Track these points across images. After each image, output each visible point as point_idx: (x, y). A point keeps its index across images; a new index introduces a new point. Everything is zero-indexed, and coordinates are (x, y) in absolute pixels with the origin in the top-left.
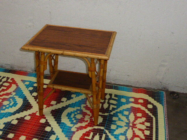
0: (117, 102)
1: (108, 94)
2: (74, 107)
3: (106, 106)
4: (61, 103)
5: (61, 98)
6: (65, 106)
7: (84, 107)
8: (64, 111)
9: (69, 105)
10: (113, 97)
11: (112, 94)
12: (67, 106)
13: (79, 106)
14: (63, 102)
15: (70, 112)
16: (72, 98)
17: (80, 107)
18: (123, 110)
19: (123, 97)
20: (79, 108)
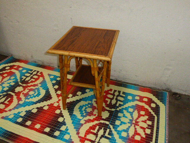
0: (124, 99)
1: (117, 91)
2: (86, 101)
3: (114, 102)
4: (76, 97)
5: (77, 92)
6: (79, 99)
7: (95, 101)
8: (77, 104)
9: (83, 98)
10: (121, 94)
11: (120, 91)
12: (80, 99)
13: (90, 101)
14: (78, 95)
15: (82, 105)
16: (86, 92)
17: (92, 101)
18: (129, 107)
19: (130, 94)
20: (90, 102)
